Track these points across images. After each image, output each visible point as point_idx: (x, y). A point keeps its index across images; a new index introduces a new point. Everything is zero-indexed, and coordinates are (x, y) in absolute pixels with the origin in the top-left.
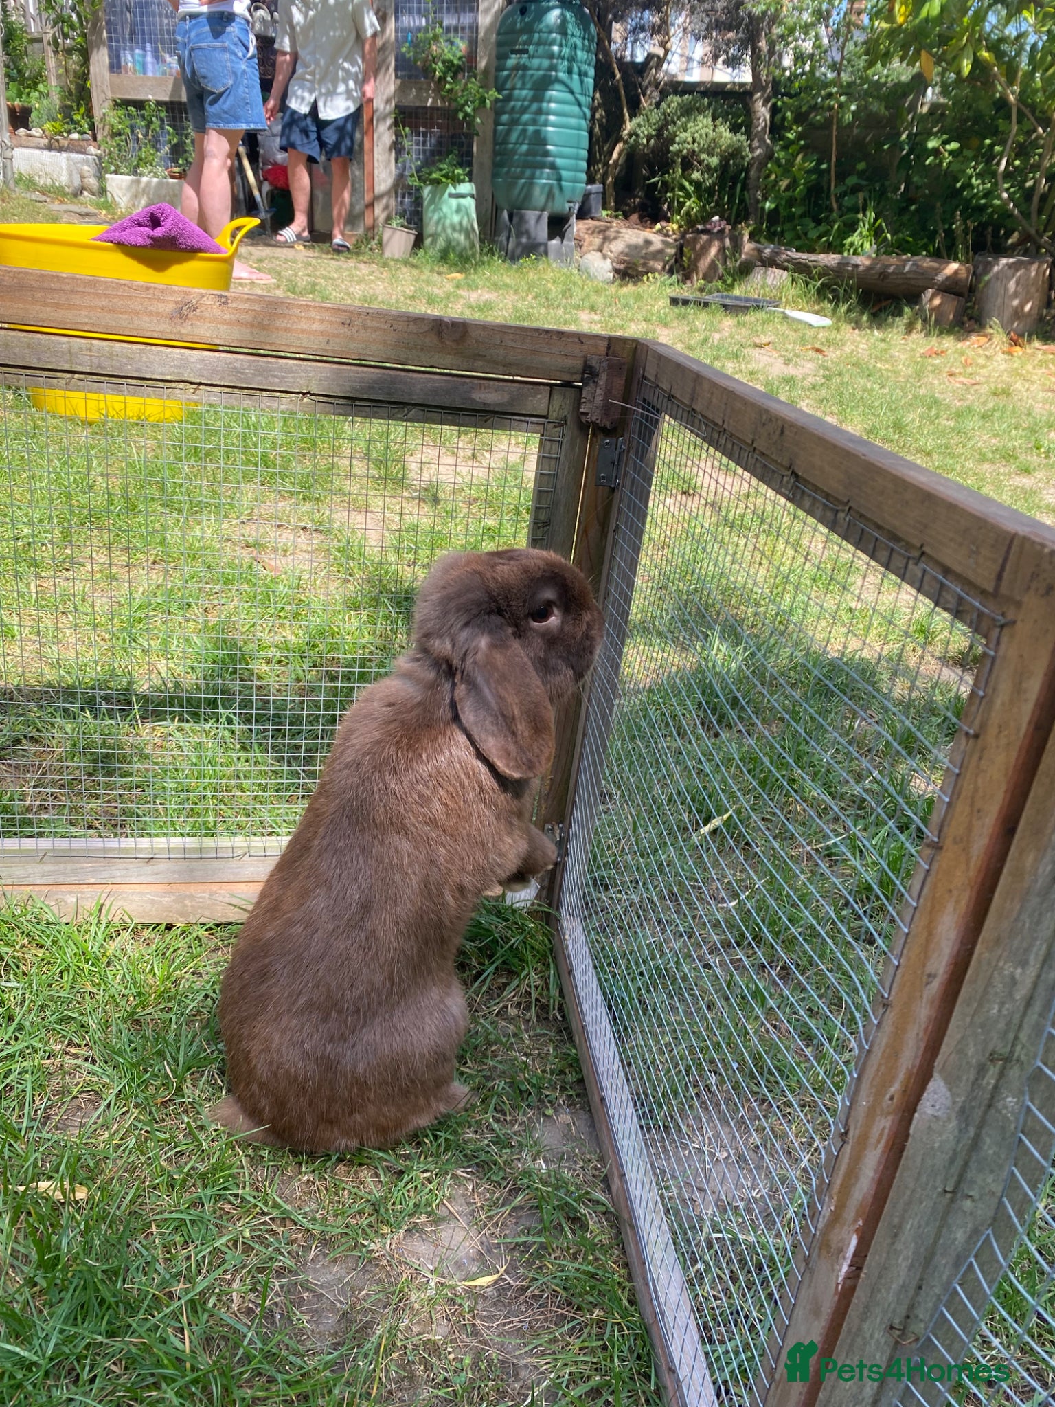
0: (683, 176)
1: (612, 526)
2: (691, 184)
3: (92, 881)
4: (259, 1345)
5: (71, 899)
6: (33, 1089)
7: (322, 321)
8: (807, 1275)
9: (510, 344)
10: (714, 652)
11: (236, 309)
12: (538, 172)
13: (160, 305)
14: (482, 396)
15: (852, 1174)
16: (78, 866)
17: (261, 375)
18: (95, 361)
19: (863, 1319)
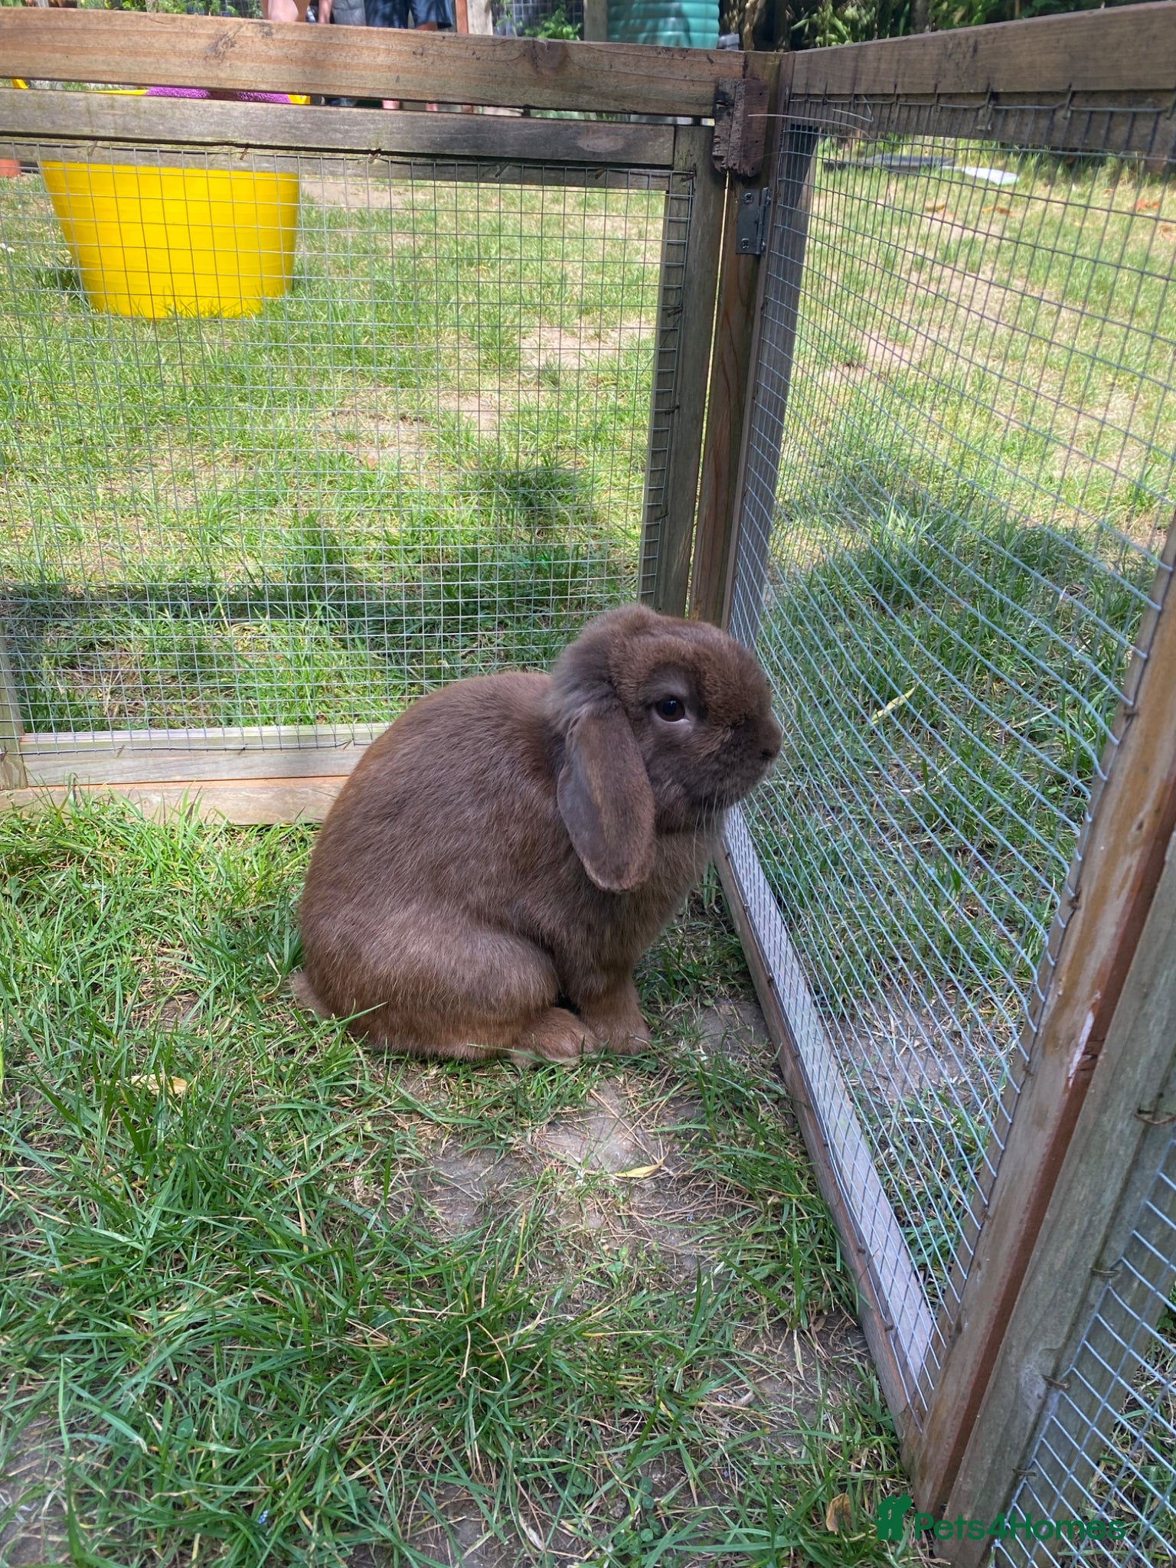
0: (835, 14)
1: (760, 302)
2: (845, 23)
3: (178, 778)
4: (385, 1230)
5: (156, 799)
6: (124, 988)
7: (388, 51)
8: (1029, 1084)
9: (622, 68)
10: (889, 526)
11: (283, 41)
12: (661, 23)
13: (191, 41)
14: (591, 143)
15: (1087, 941)
16: (161, 760)
17: (320, 129)
18: (120, 121)
19: (1103, 1109)
